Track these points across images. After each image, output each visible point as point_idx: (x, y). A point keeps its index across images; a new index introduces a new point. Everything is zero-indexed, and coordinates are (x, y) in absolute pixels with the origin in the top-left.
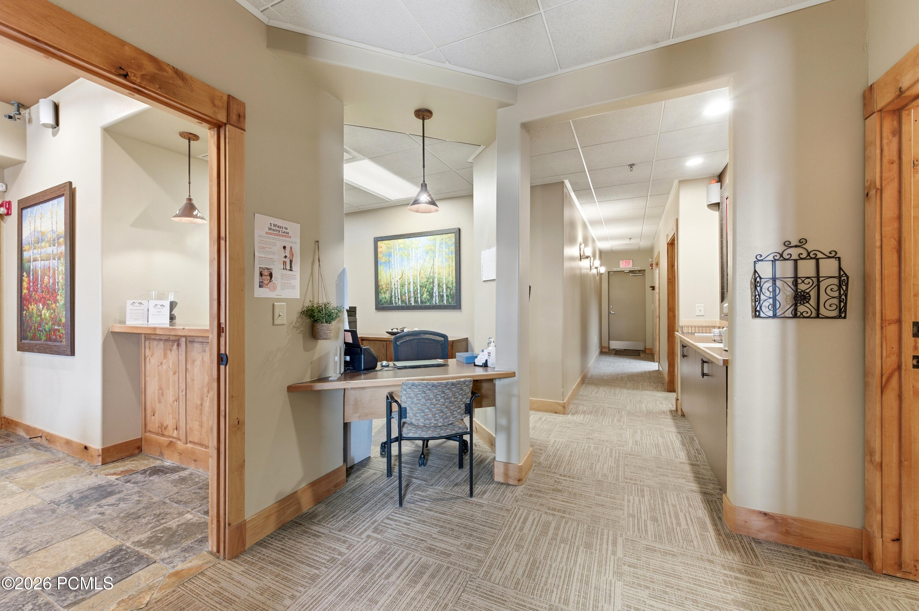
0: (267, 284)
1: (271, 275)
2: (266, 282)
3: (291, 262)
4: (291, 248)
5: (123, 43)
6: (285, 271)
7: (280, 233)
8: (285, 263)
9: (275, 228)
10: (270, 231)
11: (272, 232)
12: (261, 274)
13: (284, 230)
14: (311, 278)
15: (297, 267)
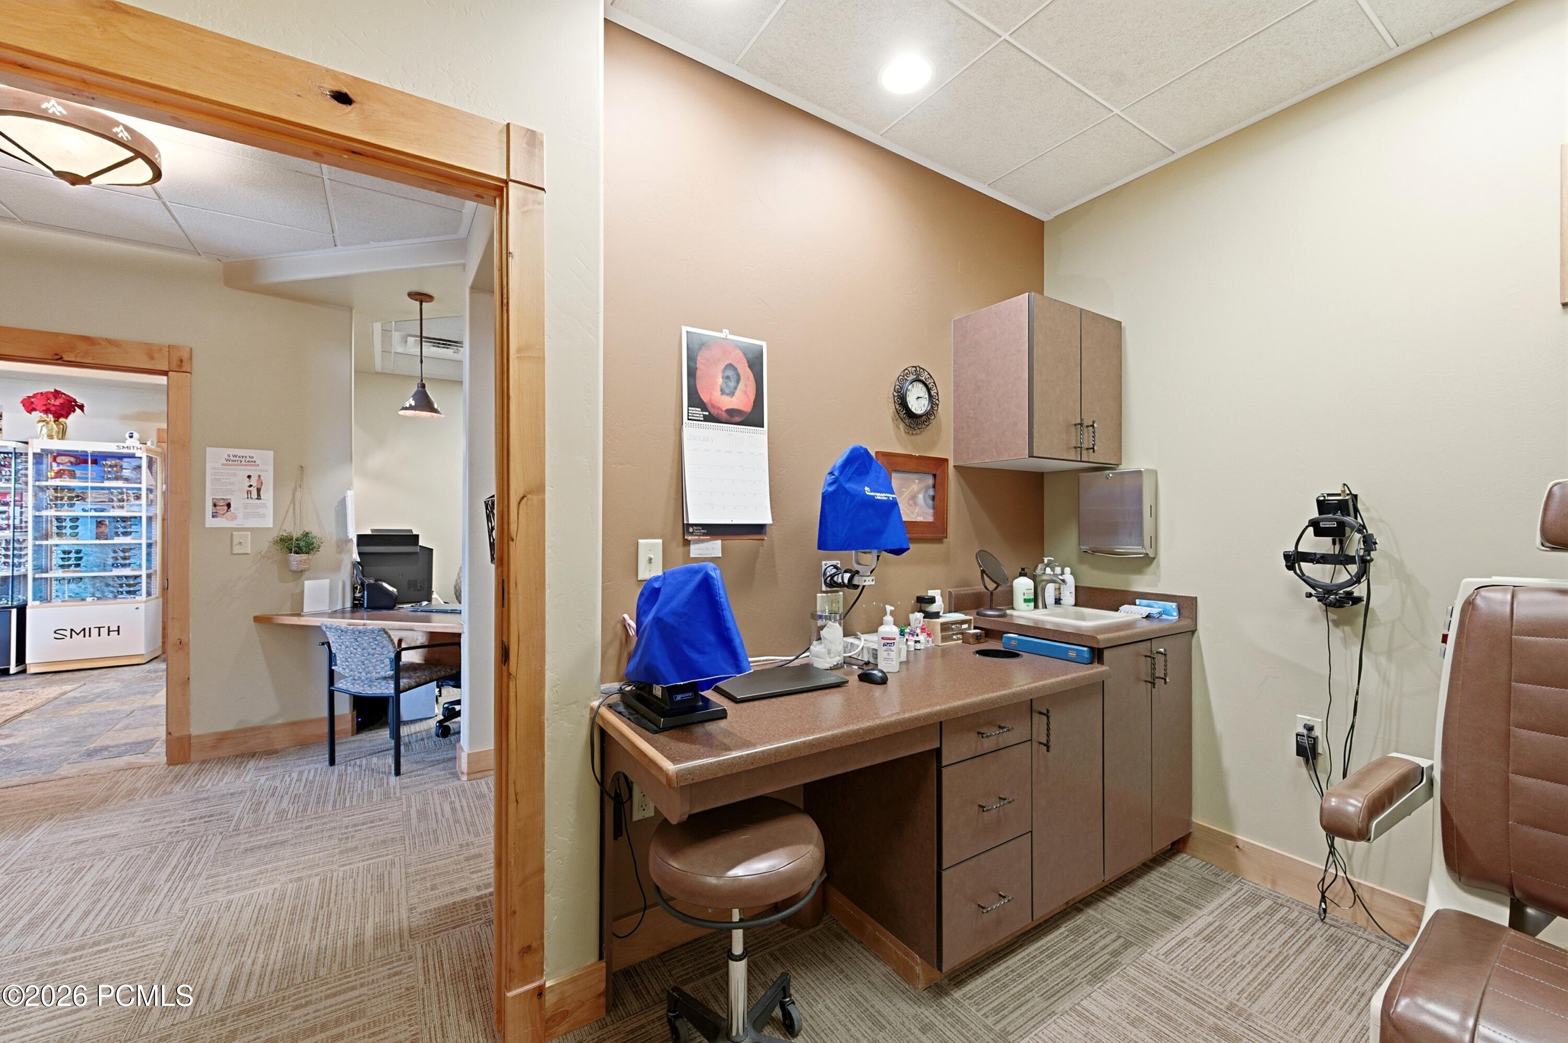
0: (224, 514)
1: (229, 505)
2: (222, 513)
3: (259, 490)
4: (259, 476)
5: (57, 335)
6: (250, 501)
7: (243, 462)
8: (249, 492)
9: (235, 459)
10: (228, 462)
11: (231, 462)
12: (215, 505)
13: (248, 459)
14: (292, 505)
15: (268, 494)
